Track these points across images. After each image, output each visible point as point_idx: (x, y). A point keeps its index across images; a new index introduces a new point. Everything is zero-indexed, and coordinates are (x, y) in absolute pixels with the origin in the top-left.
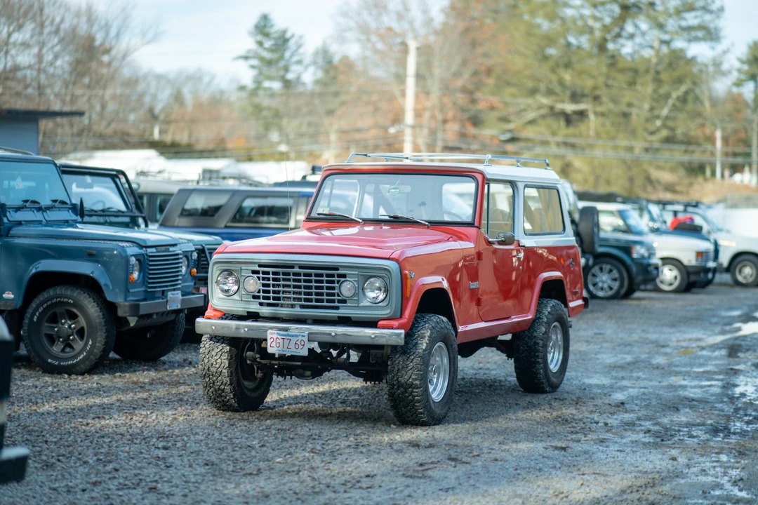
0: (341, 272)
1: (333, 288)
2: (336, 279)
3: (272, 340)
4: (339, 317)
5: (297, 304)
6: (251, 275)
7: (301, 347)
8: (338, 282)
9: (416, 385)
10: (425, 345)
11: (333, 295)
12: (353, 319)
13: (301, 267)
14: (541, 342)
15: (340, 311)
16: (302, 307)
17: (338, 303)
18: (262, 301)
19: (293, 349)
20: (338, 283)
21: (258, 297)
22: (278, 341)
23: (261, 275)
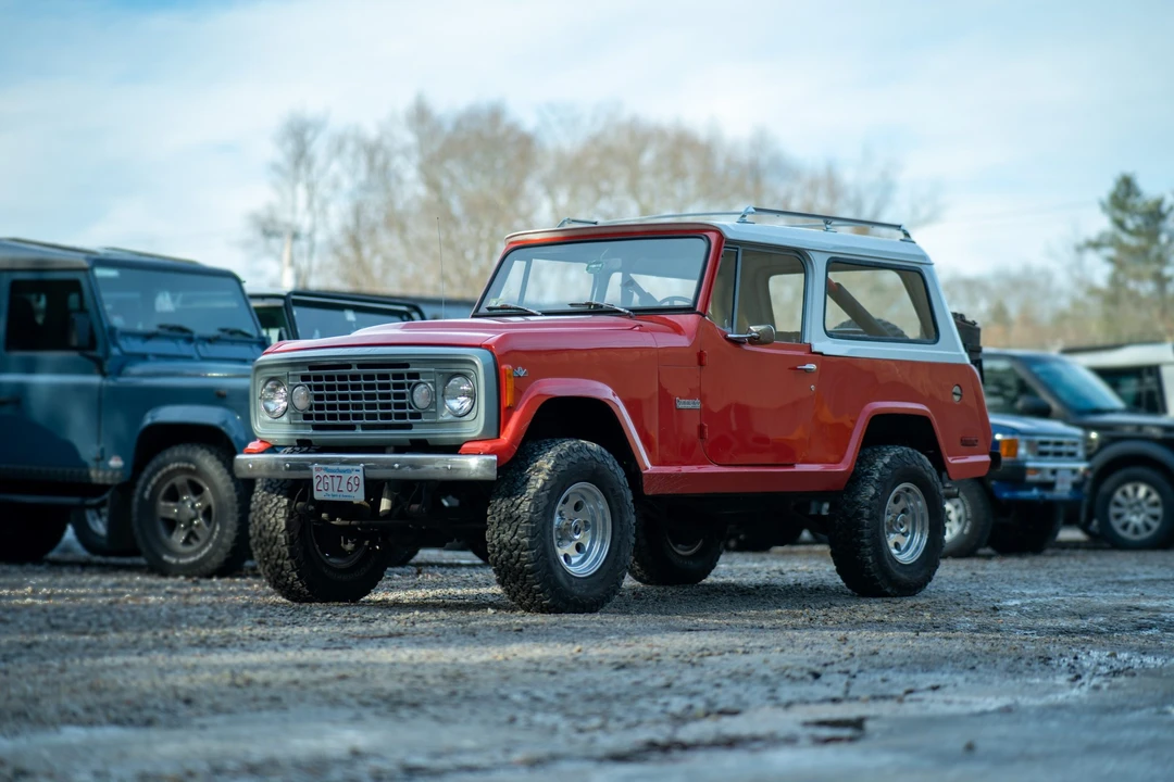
0: (412, 369)
1: (403, 396)
2: (406, 381)
3: (319, 479)
4: (411, 440)
6: (301, 382)
7: (355, 488)
8: (409, 384)
9: (524, 545)
10: (540, 481)
11: (403, 406)
12: (430, 443)
13: (360, 366)
14: (867, 512)
15: (414, 431)
16: (365, 427)
17: (411, 418)
18: (314, 422)
19: (346, 492)
20: (409, 388)
21: (311, 417)
22: (326, 480)
23: (312, 382)
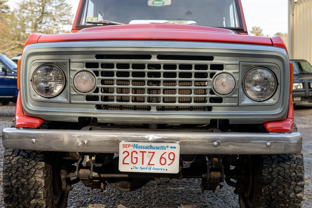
2: (209, 71)
3: (126, 154)
5: (154, 106)
6: (85, 68)
7: (169, 162)
13: (160, 57)
15: (213, 112)
16: (161, 108)
17: (211, 102)
18: (100, 102)
20: (211, 77)
21: (96, 98)
22: (134, 155)
23: (100, 69)
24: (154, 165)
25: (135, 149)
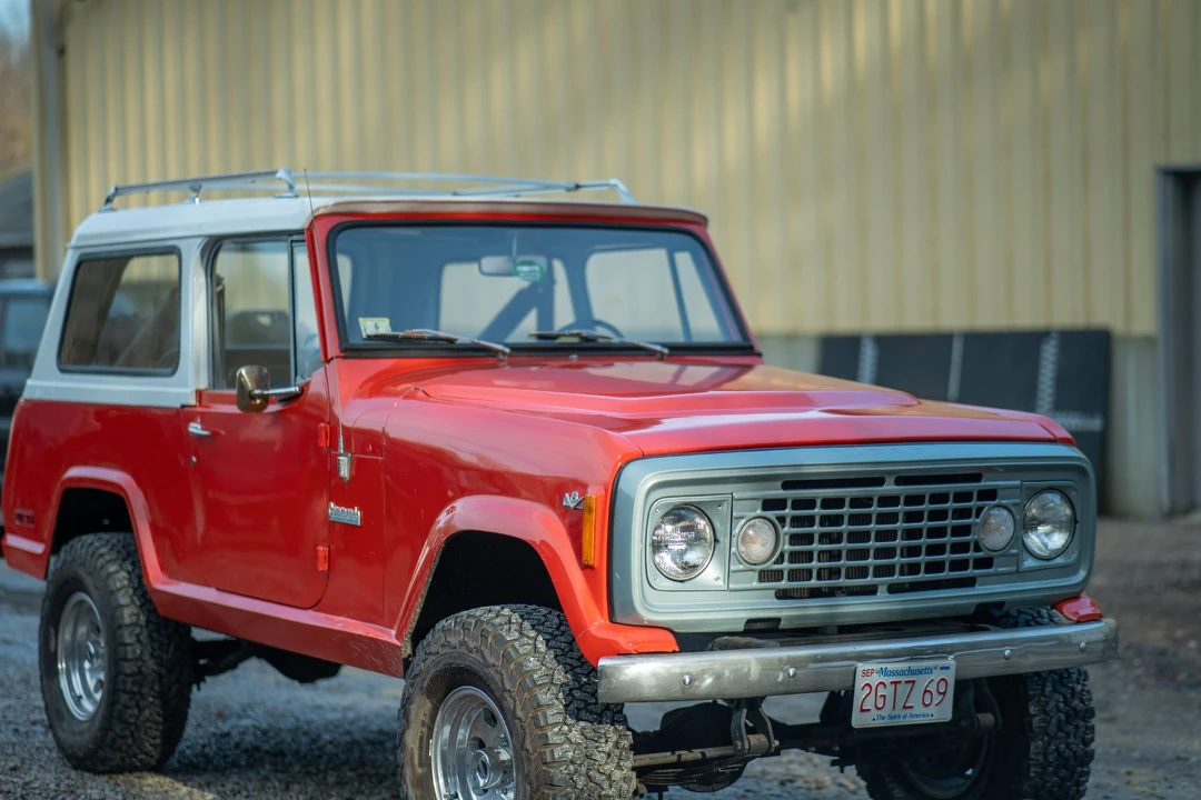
0: (985, 484)
1: (966, 530)
2: (974, 504)
3: (867, 690)
4: (980, 606)
5: (883, 584)
6: (760, 512)
7: (937, 699)
8: (977, 511)
13: (901, 481)
15: (979, 590)
16: (893, 589)
17: (975, 567)
18: (784, 584)
19: (919, 709)
20: (978, 515)
21: (777, 576)
22: (881, 690)
23: (788, 511)
24: (912, 707)
25: (883, 679)
